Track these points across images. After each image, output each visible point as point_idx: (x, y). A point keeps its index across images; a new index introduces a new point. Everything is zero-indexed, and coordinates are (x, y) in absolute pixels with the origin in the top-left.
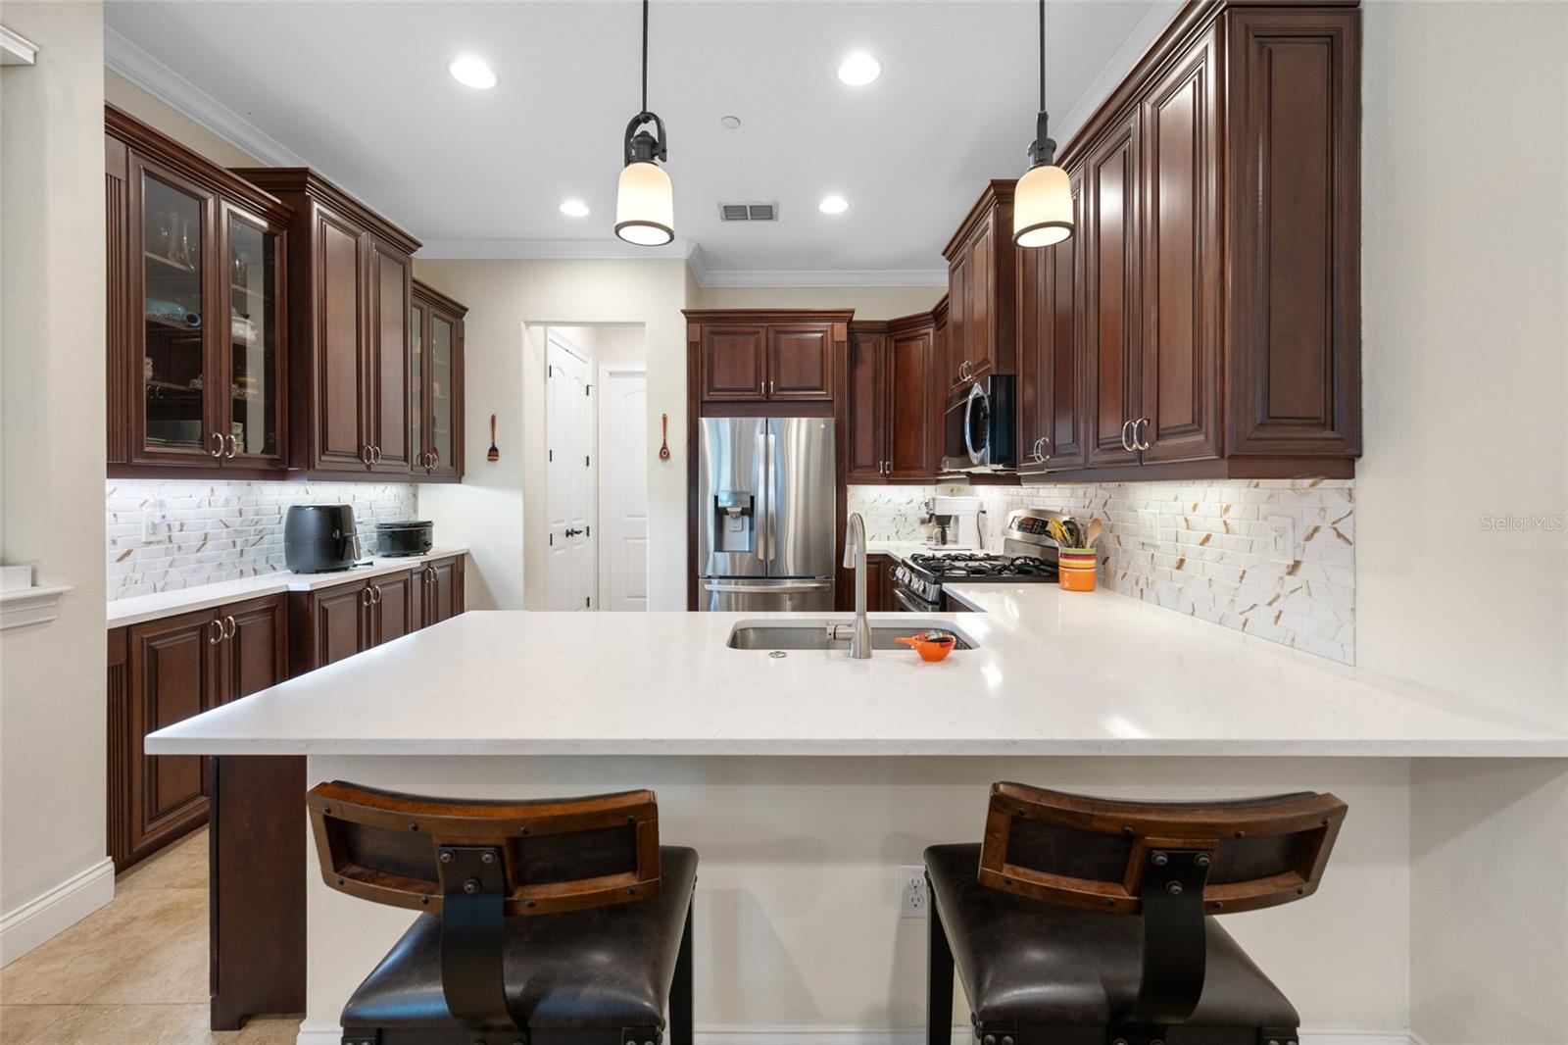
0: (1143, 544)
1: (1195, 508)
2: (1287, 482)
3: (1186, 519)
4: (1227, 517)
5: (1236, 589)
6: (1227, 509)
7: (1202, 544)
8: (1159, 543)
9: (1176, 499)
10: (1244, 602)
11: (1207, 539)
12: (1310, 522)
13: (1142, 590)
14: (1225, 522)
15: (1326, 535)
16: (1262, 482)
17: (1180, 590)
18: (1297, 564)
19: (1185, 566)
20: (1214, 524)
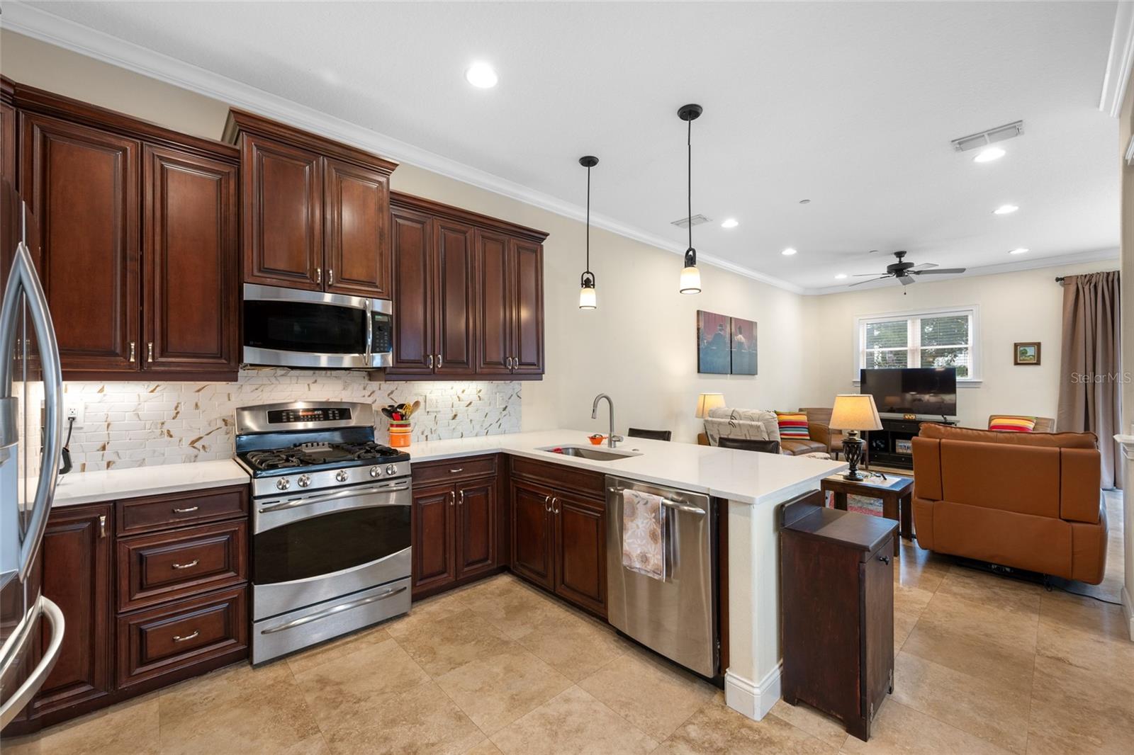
0: (428, 412)
1: (463, 392)
2: (503, 382)
3: (458, 397)
4: (480, 394)
5: (484, 420)
6: (480, 391)
7: (467, 406)
8: (441, 410)
9: (452, 388)
10: (486, 424)
11: (470, 403)
12: (510, 392)
13: (427, 436)
14: (479, 397)
15: (515, 396)
16: (494, 382)
17: (454, 429)
18: (506, 407)
19: (457, 418)
20: (474, 397)
